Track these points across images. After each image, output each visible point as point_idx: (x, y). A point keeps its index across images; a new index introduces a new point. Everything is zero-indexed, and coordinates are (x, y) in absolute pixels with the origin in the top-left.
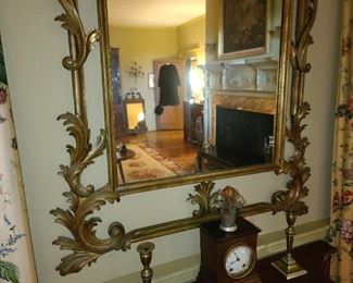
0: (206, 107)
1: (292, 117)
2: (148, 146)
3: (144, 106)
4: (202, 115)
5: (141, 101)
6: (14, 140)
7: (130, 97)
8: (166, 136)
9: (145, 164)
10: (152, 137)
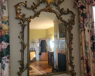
0: (54, 53)
1: (70, 60)
2: (36, 66)
3: (35, 53)
4: (53, 56)
5: (35, 51)
6: (10, 66)
7: (31, 50)
8: (43, 62)
9: (35, 72)
10: (38, 63)
